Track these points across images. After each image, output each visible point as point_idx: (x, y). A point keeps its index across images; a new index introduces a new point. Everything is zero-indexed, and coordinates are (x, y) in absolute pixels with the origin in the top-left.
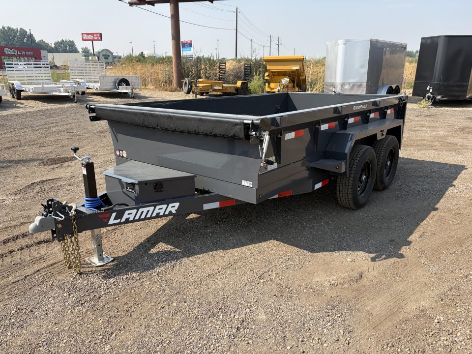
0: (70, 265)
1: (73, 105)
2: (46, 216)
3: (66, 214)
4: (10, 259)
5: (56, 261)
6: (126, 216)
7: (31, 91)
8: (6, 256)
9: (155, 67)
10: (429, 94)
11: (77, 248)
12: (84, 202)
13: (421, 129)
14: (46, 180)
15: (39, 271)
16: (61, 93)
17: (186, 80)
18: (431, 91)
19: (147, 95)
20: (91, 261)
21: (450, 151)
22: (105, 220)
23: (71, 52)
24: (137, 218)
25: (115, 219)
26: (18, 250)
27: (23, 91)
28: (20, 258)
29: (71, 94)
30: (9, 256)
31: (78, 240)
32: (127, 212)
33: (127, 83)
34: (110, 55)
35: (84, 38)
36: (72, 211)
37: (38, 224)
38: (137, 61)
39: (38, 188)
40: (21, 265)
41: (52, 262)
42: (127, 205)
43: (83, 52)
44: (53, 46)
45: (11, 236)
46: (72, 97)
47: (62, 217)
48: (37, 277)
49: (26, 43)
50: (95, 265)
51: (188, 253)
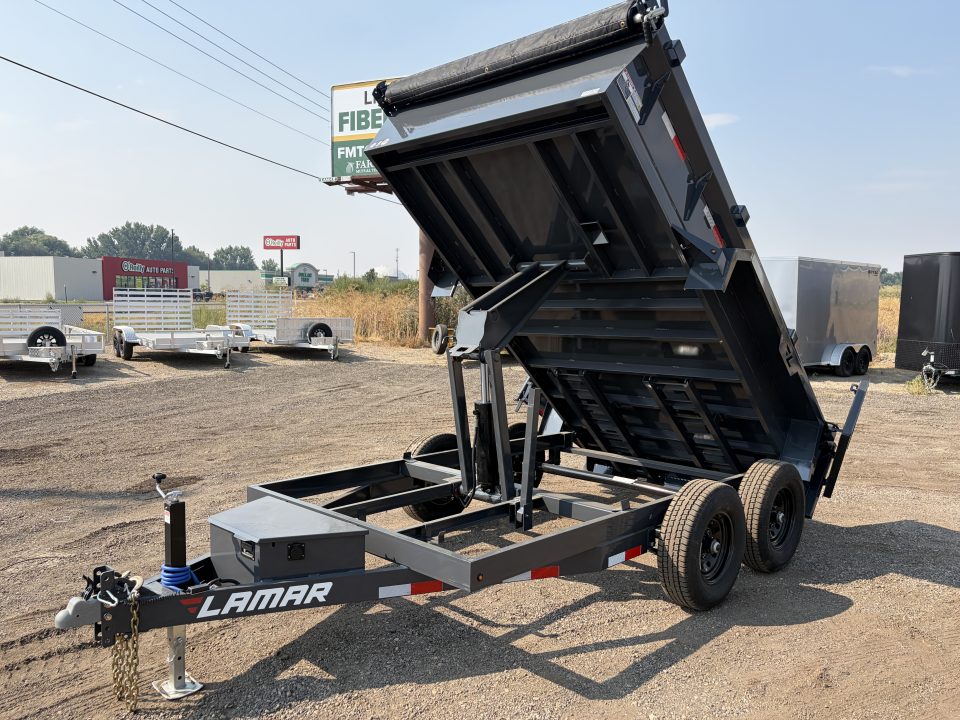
0: (121, 693)
1: (222, 372)
2: (88, 597)
3: (122, 596)
4: (24, 675)
5: (100, 684)
6: (231, 603)
7: (151, 345)
8: (18, 669)
9: (389, 301)
10: (929, 366)
11: (135, 661)
12: (162, 575)
13: (898, 440)
14: (131, 523)
15: (66, 700)
16: (202, 349)
17: (439, 328)
18: (932, 359)
19: (365, 354)
20: (161, 689)
21: (946, 491)
22: (192, 610)
23: (242, 268)
24: (251, 608)
25: (210, 609)
26: (42, 658)
27: (137, 344)
28: (42, 674)
29: (219, 352)
30: (25, 668)
31: (138, 646)
32: (234, 596)
33: (327, 332)
34: (313, 274)
35: (268, 244)
36: (134, 590)
37: (70, 612)
38: (357, 289)
39: (111, 537)
40: (38, 687)
41: (94, 685)
42: (237, 583)
43: (264, 268)
44: (212, 257)
45: (38, 630)
46: (221, 357)
47: (113, 602)
48: (60, 712)
49: (165, 252)
50: (166, 697)
51: (344, 684)
